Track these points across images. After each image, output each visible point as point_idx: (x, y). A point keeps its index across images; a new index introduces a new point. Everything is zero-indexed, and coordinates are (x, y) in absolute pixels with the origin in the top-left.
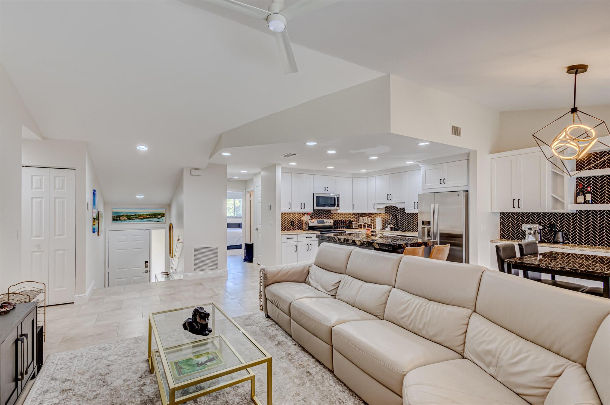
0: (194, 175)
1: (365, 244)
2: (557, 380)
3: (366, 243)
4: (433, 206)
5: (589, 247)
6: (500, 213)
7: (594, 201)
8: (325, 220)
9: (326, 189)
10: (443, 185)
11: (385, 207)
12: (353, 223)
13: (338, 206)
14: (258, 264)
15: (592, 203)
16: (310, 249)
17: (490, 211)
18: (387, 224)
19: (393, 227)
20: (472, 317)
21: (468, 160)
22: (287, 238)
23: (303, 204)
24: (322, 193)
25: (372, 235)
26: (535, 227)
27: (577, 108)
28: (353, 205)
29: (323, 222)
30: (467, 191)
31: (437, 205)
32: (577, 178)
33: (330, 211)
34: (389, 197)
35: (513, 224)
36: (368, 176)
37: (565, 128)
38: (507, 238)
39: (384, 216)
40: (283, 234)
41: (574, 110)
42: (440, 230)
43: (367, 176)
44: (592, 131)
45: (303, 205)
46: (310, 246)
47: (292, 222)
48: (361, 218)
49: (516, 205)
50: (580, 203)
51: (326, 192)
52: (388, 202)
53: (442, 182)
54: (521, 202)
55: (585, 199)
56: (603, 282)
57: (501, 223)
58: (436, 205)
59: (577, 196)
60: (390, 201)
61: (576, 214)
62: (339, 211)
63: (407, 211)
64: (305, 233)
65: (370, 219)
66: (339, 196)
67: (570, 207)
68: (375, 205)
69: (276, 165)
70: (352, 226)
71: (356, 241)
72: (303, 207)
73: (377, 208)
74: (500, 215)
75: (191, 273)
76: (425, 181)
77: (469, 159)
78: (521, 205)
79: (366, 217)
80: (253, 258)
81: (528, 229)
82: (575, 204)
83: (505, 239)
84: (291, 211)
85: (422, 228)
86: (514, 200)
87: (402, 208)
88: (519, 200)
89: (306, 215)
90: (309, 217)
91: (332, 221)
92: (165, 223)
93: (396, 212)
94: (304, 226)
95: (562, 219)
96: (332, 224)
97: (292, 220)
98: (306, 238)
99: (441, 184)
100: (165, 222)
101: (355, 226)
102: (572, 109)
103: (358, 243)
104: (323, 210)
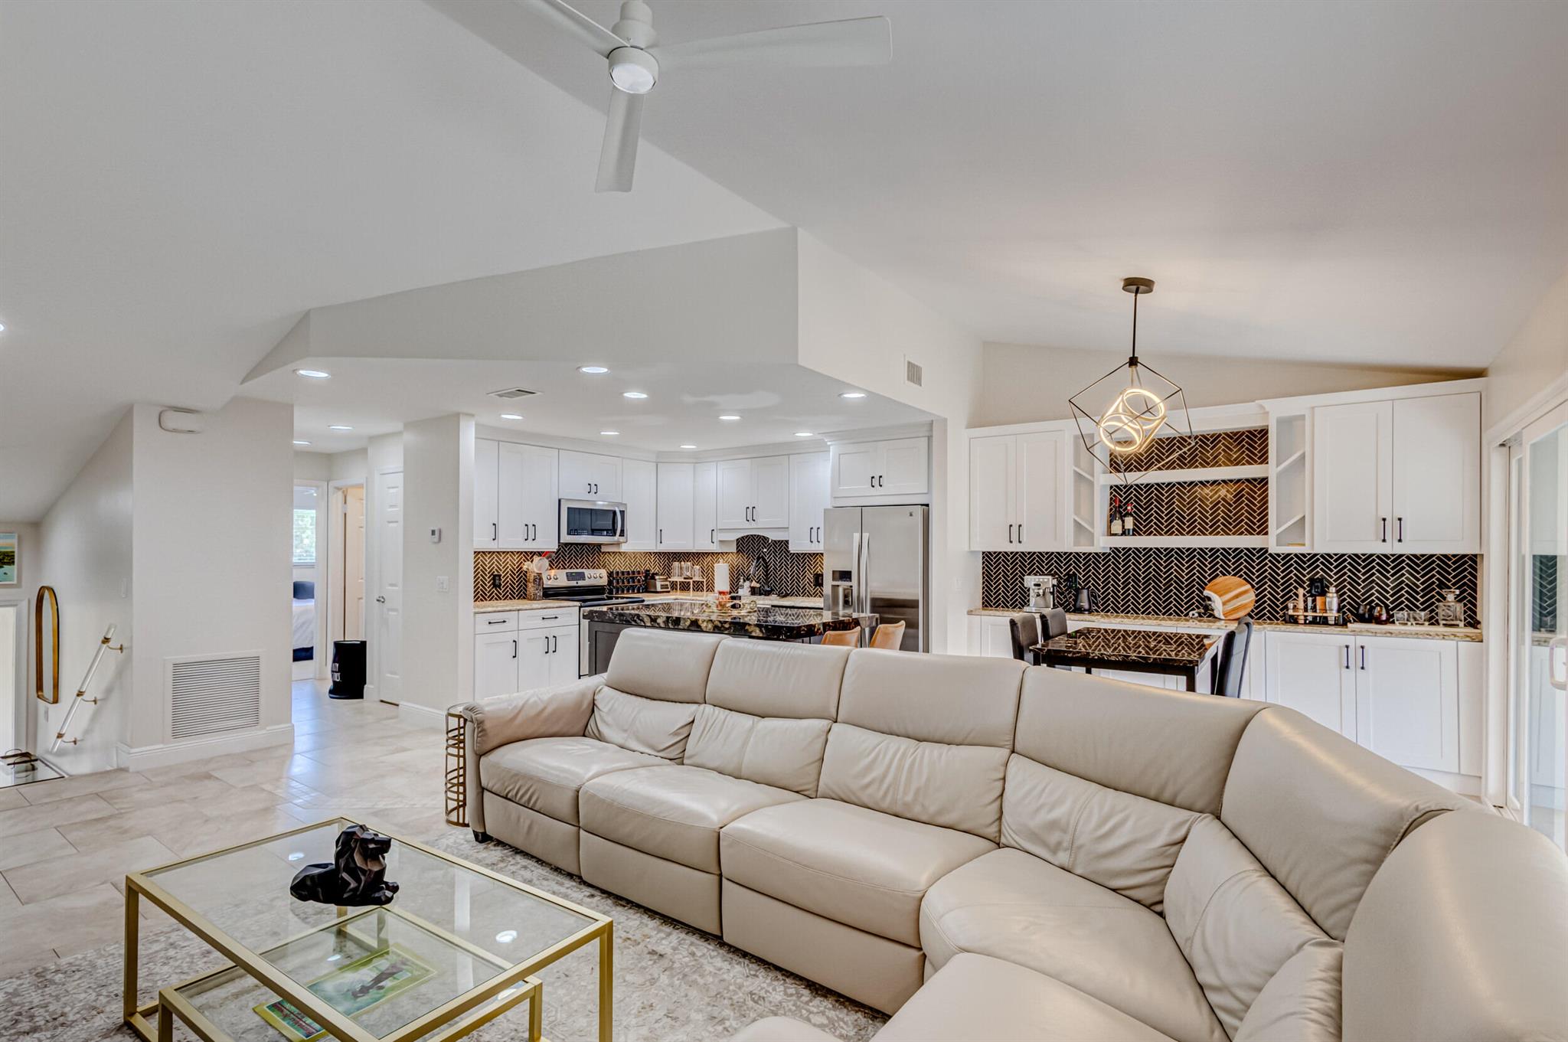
0: (175, 431)
1: (726, 629)
2: (1181, 848)
3: (727, 626)
4: (857, 536)
5: (1107, 616)
6: (983, 553)
7: (1136, 532)
8: (587, 572)
9: (593, 488)
10: (878, 490)
11: (737, 540)
12: (657, 577)
13: (622, 534)
14: (382, 701)
15: (1134, 535)
16: (552, 648)
17: (967, 549)
18: (742, 581)
19: (758, 585)
20: (1012, 763)
21: (930, 438)
22: (490, 623)
23: (530, 526)
24: (582, 499)
25: (734, 606)
26: (1046, 580)
27: (1137, 358)
28: (659, 531)
29: (582, 576)
30: (927, 505)
31: (866, 536)
32: (1111, 487)
33: (599, 545)
34: (751, 513)
35: (1006, 576)
36: (697, 459)
37: (1121, 394)
38: (994, 604)
39: (736, 560)
40: (477, 610)
41: (1133, 362)
42: (871, 593)
43: (694, 461)
44: (1161, 405)
45: (531, 531)
46: (552, 641)
47: (496, 575)
48: (676, 564)
49: (1015, 537)
50: (1115, 535)
51: (592, 497)
52: (747, 525)
53: (876, 482)
54: (1024, 530)
55: (1123, 527)
56: (1185, 678)
57: (983, 573)
58: (863, 534)
59: (1111, 521)
60: (753, 525)
61: (1110, 554)
62: (624, 548)
63: (792, 549)
64: (540, 607)
65: (698, 567)
66: (626, 508)
67: (1102, 543)
68: (715, 533)
69: (461, 416)
70: (655, 587)
71: (700, 622)
72: (531, 536)
73: (721, 541)
74: (983, 558)
75: (161, 746)
76: (838, 477)
77: (932, 436)
78: (1024, 538)
79: (689, 563)
80: (365, 683)
81: (1035, 585)
82: (1108, 535)
83: (991, 606)
84: (496, 547)
85: (833, 586)
86: (1011, 526)
87: (779, 541)
88: (1020, 526)
89: (536, 559)
90: (546, 562)
91: (604, 573)
92: (19, 585)
93: (765, 550)
94: (531, 588)
95: (1087, 565)
96: (604, 581)
97: (496, 573)
98: (541, 621)
99: (873, 486)
100: (15, 582)
101: (662, 585)
102: (1130, 358)
103: (706, 627)
104: (580, 544)
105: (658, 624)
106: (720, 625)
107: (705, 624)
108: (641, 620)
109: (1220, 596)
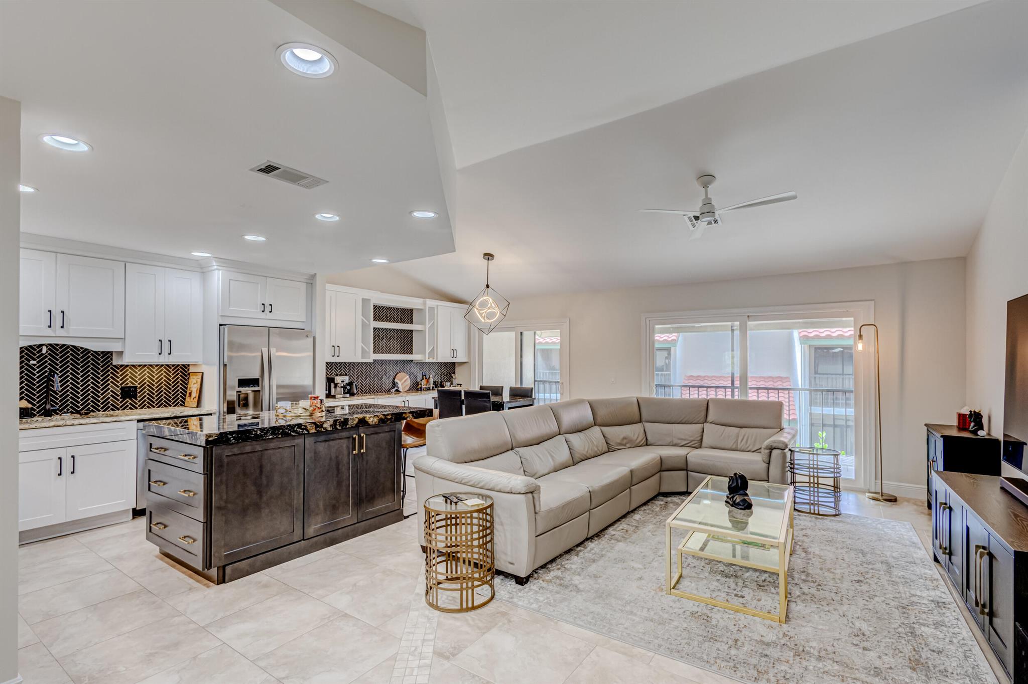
4: (265, 350)
10: (267, 315)
32: (374, 328)
34: (55, 318)
41: (488, 286)
49: (335, 353)
53: (266, 309)
58: (271, 349)
60: (60, 332)
63: (128, 360)
81: (341, 381)
86: (333, 346)
88: (338, 347)
99: (264, 312)
105: (325, 428)
106: (383, 417)
107: (372, 419)
108: (303, 429)
109: (400, 381)
